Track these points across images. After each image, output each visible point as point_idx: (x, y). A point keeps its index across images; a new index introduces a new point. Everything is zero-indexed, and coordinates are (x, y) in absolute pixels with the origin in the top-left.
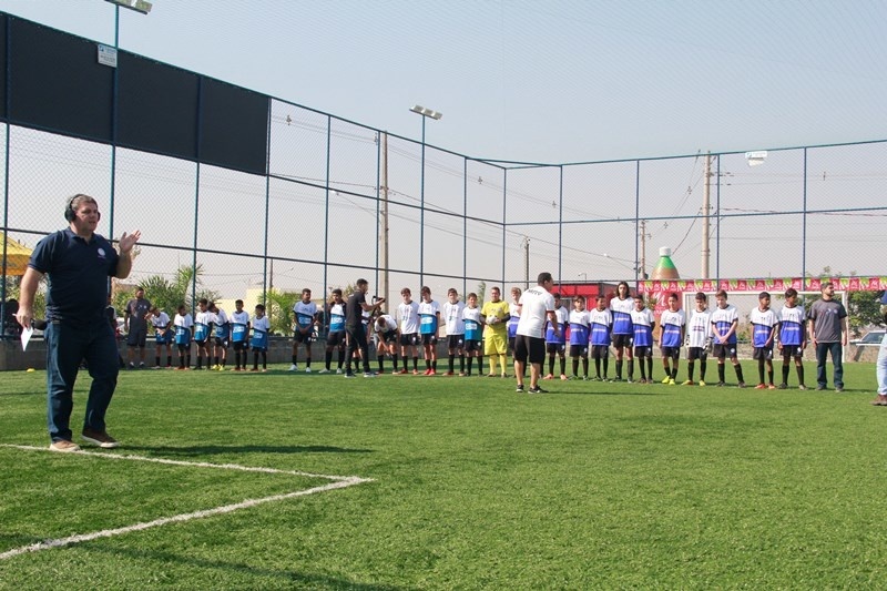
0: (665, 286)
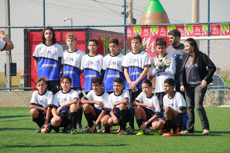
0: (155, 31)
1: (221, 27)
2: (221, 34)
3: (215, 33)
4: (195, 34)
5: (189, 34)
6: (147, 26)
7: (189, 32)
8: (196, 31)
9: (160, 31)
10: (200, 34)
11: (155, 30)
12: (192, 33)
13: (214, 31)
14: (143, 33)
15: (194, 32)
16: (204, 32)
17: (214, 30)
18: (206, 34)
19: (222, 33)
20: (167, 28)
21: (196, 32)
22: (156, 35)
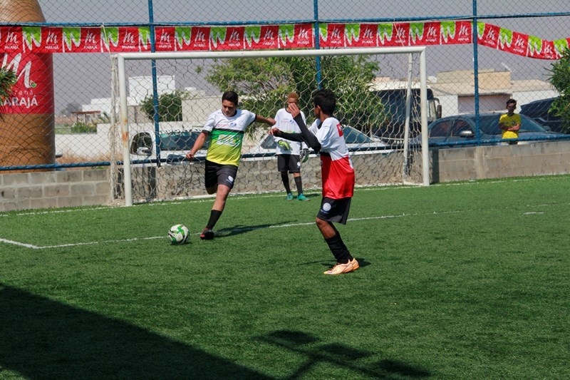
0: (33, 39)
1: (176, 33)
2: (176, 48)
3: (165, 46)
4: (123, 47)
5: (110, 47)
6: (16, 26)
7: (110, 43)
8: (124, 41)
9: (44, 39)
10: (134, 47)
11: (33, 37)
12: (115, 45)
13: (163, 41)
14: (5, 43)
15: (121, 44)
16: (143, 43)
17: (162, 39)
18: (146, 47)
19: (178, 46)
20: (62, 32)
21: (126, 42)
22: (36, 47)
